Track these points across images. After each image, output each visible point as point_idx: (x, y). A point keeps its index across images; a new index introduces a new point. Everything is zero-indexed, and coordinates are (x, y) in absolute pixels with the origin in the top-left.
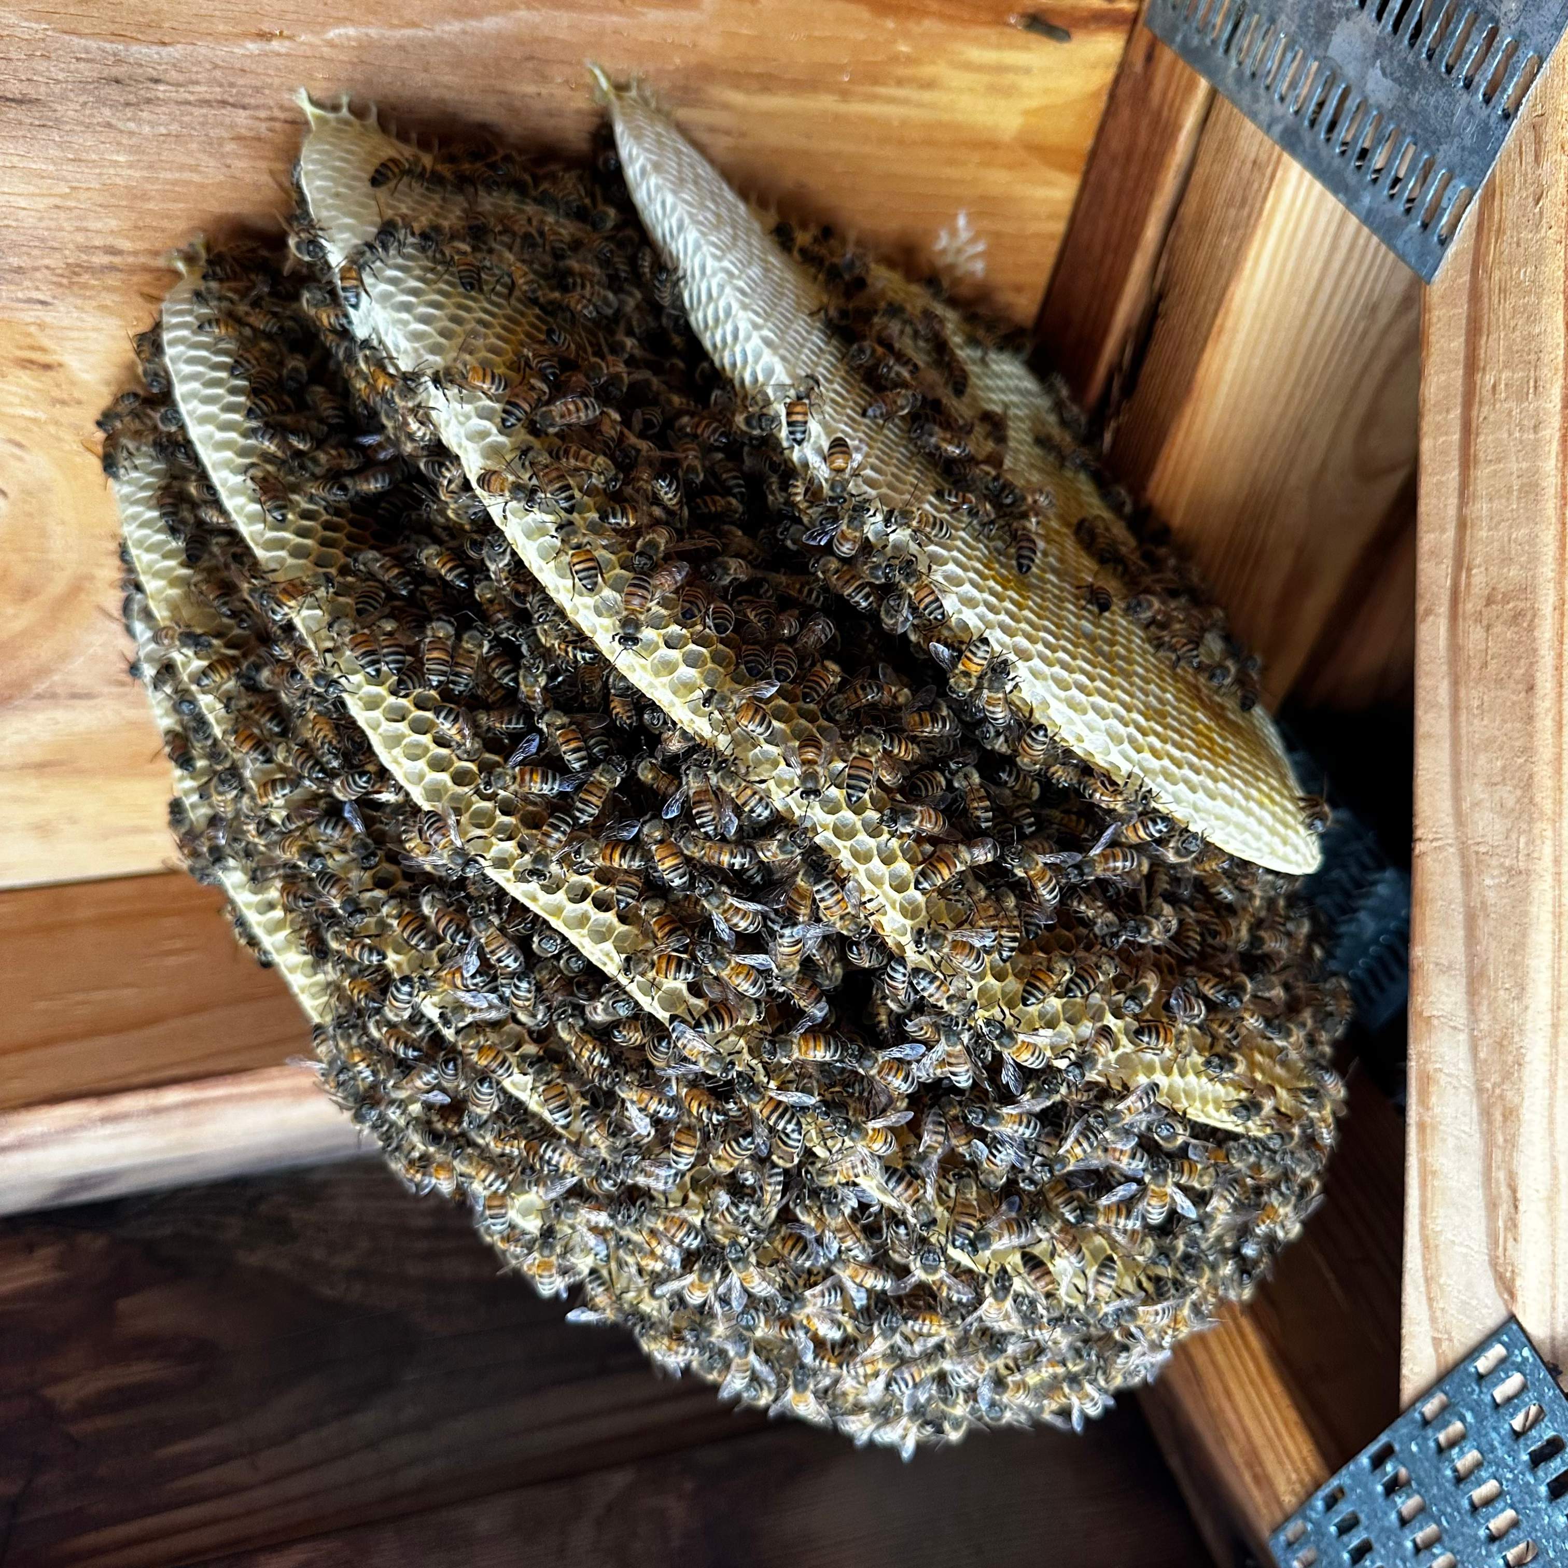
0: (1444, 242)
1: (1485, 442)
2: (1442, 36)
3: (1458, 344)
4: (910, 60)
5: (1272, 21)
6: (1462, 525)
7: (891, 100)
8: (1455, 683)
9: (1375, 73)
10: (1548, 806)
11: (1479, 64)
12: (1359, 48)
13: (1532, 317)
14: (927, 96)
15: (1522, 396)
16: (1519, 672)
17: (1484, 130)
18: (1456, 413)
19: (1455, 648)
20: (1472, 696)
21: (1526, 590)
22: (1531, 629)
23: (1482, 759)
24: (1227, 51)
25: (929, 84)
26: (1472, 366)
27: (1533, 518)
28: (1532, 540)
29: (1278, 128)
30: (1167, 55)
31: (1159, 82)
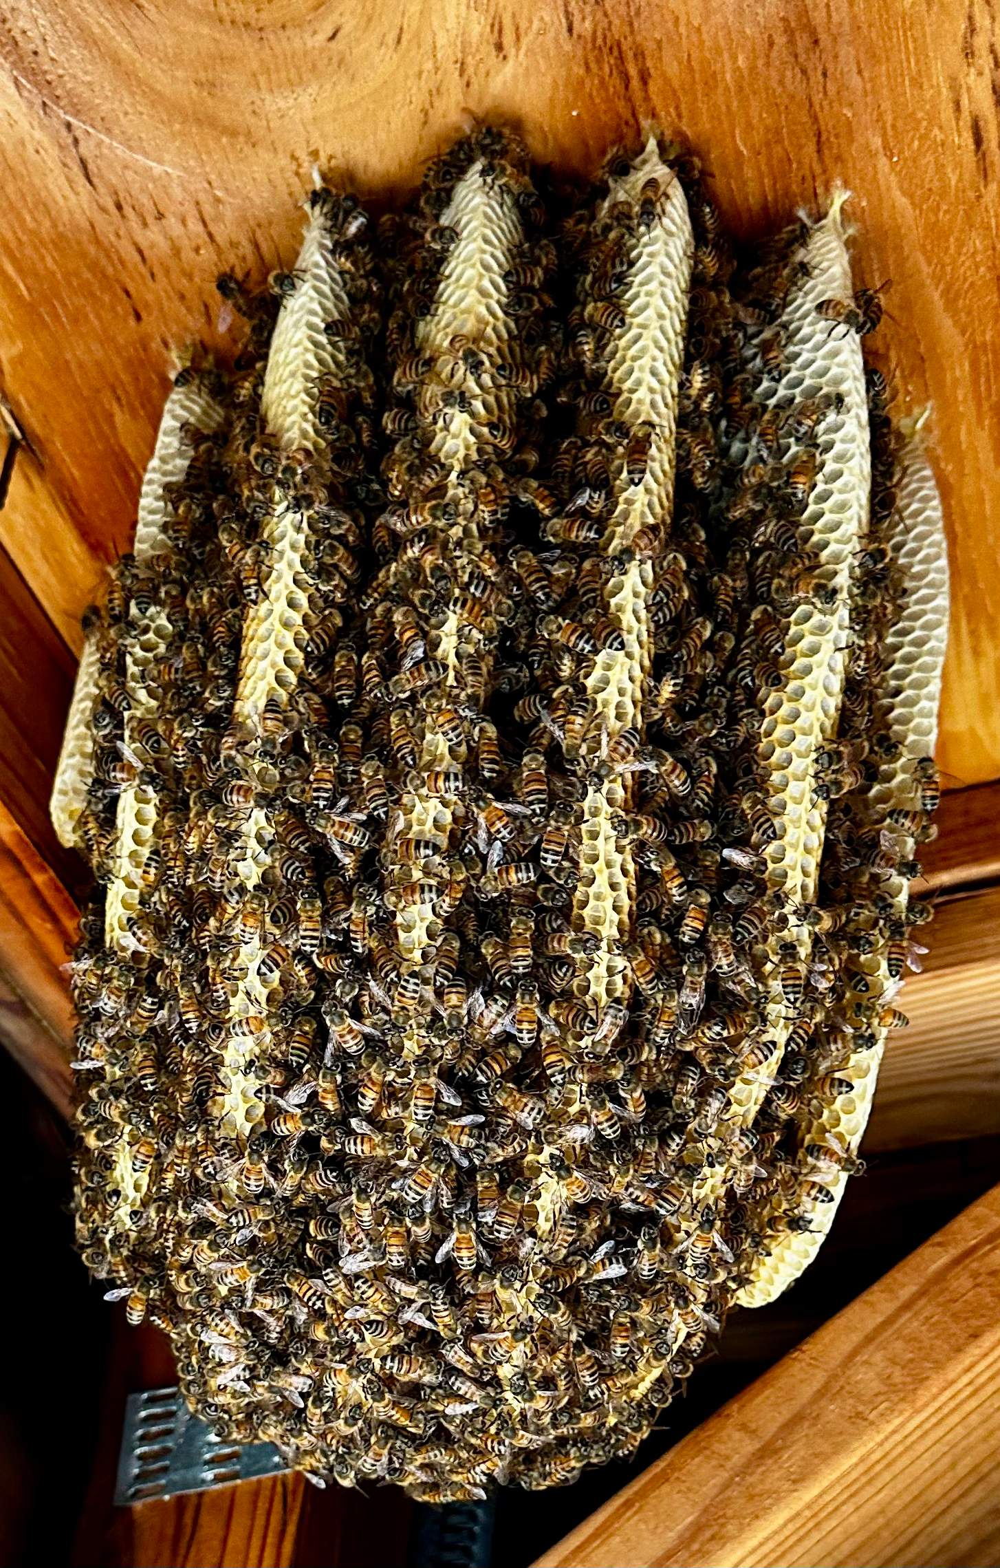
23: (899, 1344)
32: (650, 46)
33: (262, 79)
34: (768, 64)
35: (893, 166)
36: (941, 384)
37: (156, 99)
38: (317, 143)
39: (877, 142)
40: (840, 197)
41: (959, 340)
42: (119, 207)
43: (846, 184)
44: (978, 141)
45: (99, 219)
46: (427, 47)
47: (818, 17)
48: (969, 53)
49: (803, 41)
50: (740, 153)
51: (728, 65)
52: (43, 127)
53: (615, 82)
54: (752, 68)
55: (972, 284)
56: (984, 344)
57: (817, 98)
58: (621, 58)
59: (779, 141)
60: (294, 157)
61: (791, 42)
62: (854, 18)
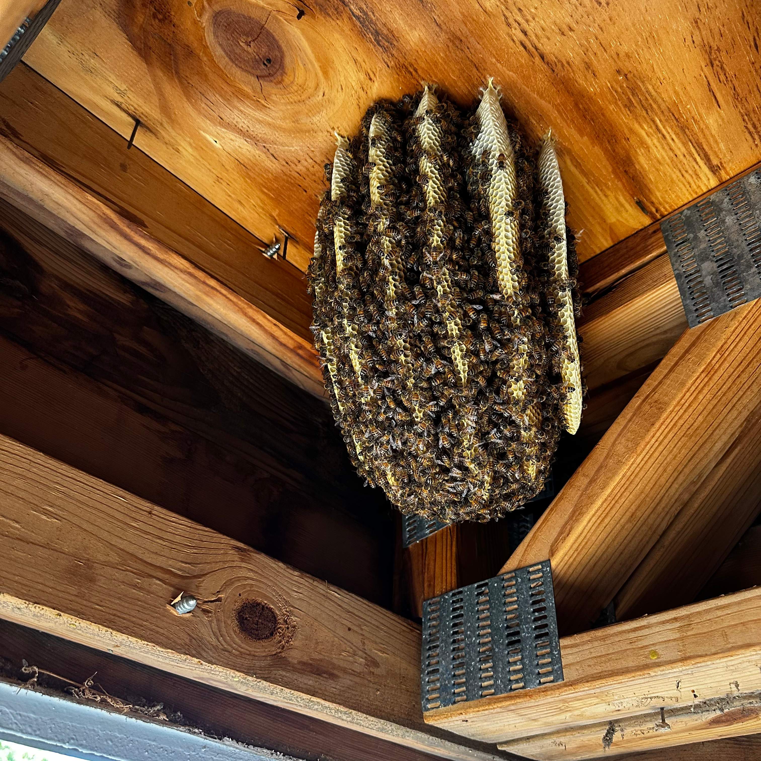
0: (699, 322)
1: (679, 368)
2: (730, 281)
3: (687, 345)
4: (608, 188)
5: (693, 248)
6: (660, 383)
7: (596, 192)
8: (634, 415)
9: (710, 277)
10: (638, 452)
11: (733, 293)
12: (709, 270)
13: (708, 350)
14: (603, 198)
15: (694, 364)
16: (652, 420)
17: (725, 306)
18: (676, 359)
19: (639, 407)
20: (637, 419)
21: (667, 404)
22: (662, 412)
23: (629, 434)
24: (677, 246)
25: (606, 196)
26: (687, 351)
27: (679, 390)
28: (676, 394)
29: (677, 272)
30: (660, 235)
31: (653, 239)
32: (413, 62)
33: (310, 114)
34: (450, 52)
35: (502, 65)
36: (551, 121)
37: (284, 130)
38: (332, 125)
39: (494, 60)
40: (490, 80)
41: (550, 106)
42: (287, 163)
43: (491, 76)
44: (525, 48)
45: (283, 168)
46: (350, 87)
47: (458, 34)
48: (509, 25)
49: (457, 42)
50: (454, 80)
51: (438, 57)
52: (258, 150)
53: (408, 75)
54: (446, 55)
55: (545, 88)
56: (558, 104)
57: (469, 55)
58: (406, 68)
59: (464, 72)
60: (328, 132)
61: (454, 44)
62: (469, 30)
